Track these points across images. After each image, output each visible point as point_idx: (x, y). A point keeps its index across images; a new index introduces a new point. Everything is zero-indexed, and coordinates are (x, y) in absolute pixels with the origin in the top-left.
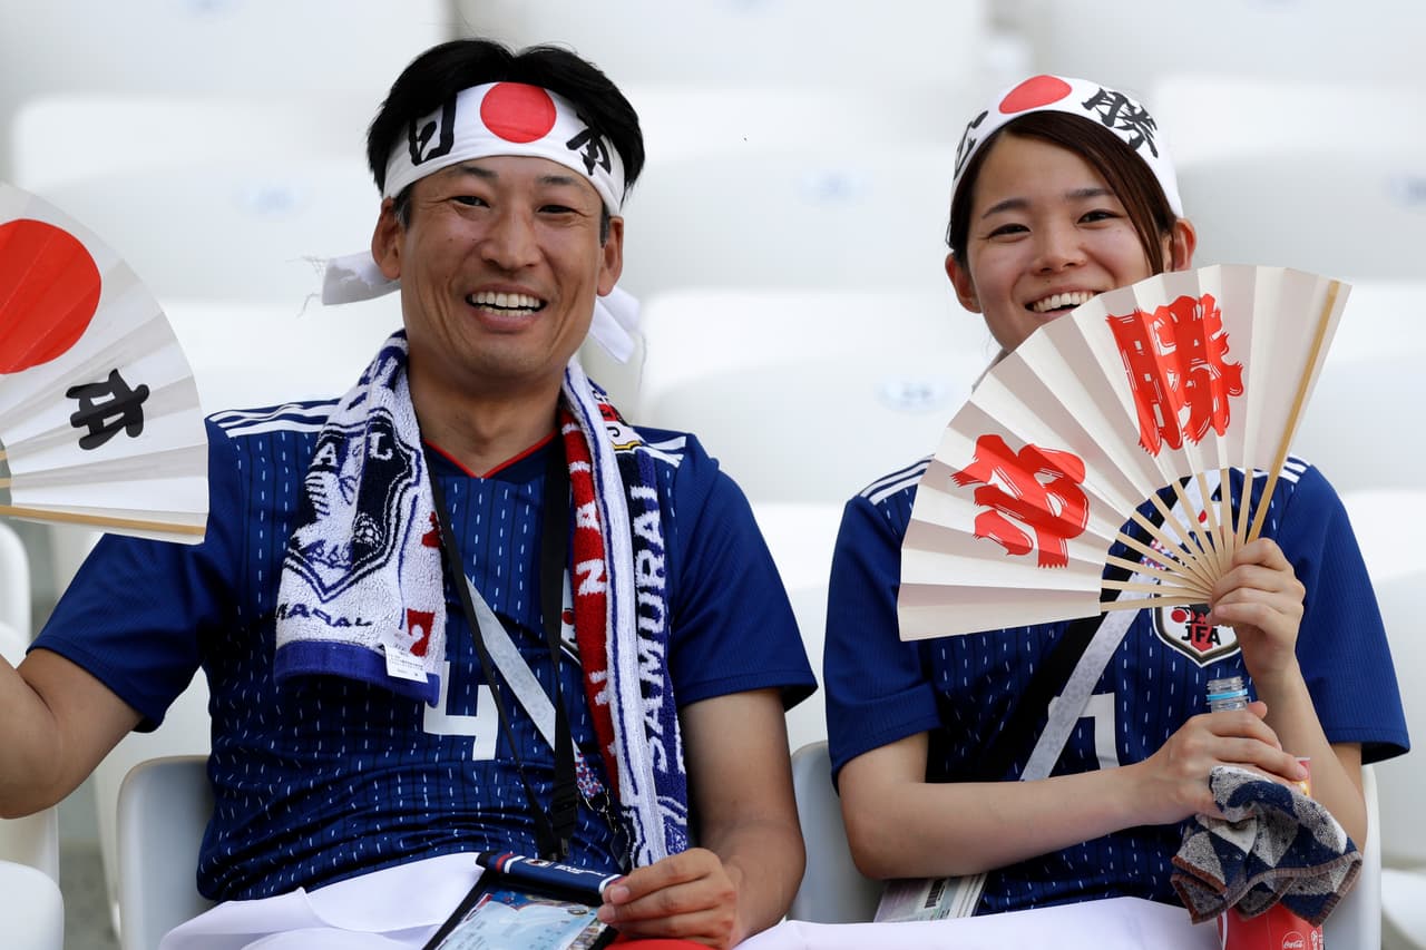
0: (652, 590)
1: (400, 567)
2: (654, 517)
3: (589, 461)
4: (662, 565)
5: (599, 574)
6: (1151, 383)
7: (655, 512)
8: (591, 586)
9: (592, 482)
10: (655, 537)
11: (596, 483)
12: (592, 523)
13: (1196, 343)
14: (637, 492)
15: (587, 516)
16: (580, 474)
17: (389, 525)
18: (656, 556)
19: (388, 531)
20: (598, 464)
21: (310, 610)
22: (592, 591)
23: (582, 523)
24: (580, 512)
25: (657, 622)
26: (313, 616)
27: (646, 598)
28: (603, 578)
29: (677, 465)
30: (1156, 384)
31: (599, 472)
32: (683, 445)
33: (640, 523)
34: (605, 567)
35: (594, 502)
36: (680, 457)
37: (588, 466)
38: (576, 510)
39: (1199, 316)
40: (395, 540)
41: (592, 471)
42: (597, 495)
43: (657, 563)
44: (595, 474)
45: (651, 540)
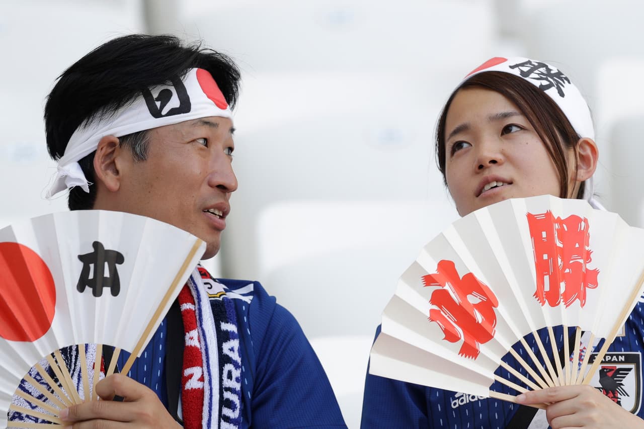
0: (232, 390)
1: (78, 384)
2: (235, 343)
3: (194, 303)
4: (239, 375)
5: (199, 376)
6: (547, 261)
7: (235, 340)
8: (193, 384)
9: (196, 316)
10: (235, 356)
11: (198, 317)
12: (195, 343)
13: (577, 246)
14: (225, 326)
15: (192, 339)
16: (188, 311)
17: (71, 356)
18: (236, 369)
19: (71, 360)
20: (199, 305)
21: (24, 415)
22: (194, 388)
23: (189, 343)
24: (188, 336)
25: (234, 411)
26: (26, 419)
27: (227, 395)
28: (202, 379)
29: (249, 302)
30: (550, 261)
31: (200, 310)
32: (252, 289)
33: (226, 347)
34: (203, 372)
35: (196, 329)
36: (251, 297)
37: (193, 306)
38: (185, 335)
39: (582, 229)
40: (75, 366)
41: (195, 310)
42: (198, 324)
43: (236, 373)
44: (197, 312)
45: (233, 359)
